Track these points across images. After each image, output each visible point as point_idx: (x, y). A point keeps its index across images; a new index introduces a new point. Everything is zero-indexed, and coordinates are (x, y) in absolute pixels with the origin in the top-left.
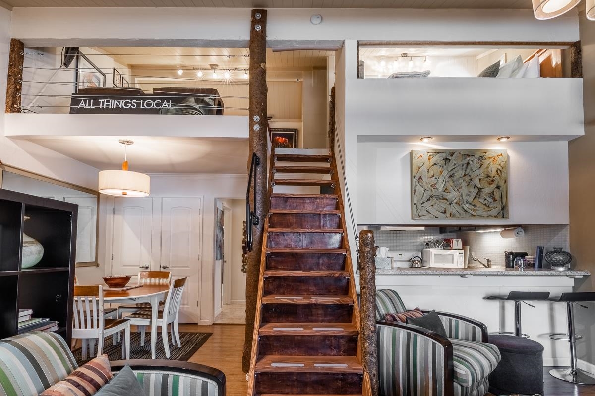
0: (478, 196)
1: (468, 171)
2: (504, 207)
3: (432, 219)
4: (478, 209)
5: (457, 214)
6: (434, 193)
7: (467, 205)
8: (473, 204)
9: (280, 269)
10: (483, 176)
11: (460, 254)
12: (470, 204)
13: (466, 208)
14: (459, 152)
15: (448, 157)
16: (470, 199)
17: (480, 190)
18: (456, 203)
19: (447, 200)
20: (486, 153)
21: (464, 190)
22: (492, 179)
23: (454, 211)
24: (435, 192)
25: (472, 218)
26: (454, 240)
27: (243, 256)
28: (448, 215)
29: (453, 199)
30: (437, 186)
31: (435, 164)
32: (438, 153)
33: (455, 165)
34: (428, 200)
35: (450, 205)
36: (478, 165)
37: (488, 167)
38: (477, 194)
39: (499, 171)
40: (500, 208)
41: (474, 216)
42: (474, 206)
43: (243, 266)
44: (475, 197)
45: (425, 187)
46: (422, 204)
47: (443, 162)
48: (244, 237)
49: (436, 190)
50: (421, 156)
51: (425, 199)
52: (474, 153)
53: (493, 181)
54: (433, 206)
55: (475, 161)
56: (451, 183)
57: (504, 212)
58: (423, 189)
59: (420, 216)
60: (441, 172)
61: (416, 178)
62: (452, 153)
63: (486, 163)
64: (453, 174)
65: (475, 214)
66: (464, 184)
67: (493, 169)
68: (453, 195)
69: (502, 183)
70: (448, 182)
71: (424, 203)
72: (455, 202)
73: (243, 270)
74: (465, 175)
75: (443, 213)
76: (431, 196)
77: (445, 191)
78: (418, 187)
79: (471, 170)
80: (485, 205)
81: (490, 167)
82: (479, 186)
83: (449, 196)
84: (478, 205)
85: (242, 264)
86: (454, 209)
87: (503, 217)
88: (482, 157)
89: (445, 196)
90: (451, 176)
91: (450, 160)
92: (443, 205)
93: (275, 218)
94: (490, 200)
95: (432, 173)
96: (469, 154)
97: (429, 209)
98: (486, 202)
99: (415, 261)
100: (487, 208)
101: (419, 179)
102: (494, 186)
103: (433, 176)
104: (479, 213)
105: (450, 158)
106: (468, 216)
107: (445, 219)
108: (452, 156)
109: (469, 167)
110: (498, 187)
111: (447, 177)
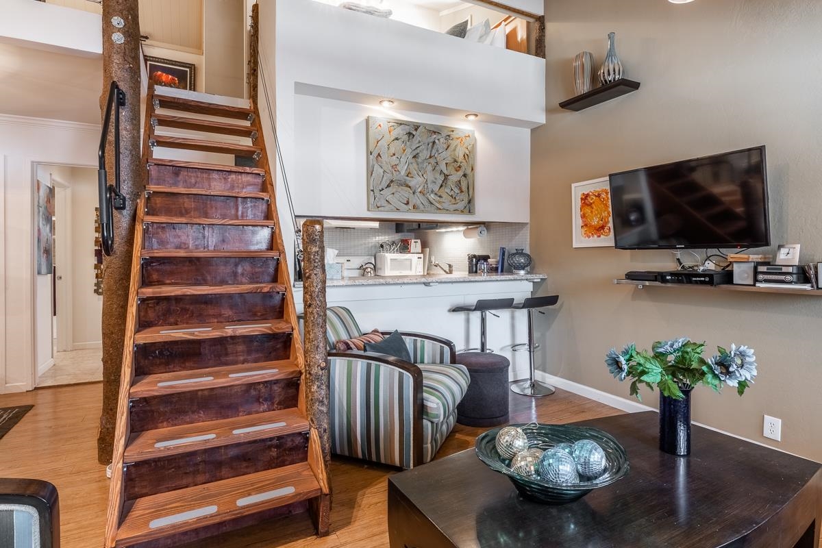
0: (444, 184)
1: (434, 151)
2: (470, 200)
3: (392, 211)
4: (444, 201)
5: (421, 206)
6: (396, 177)
7: (432, 196)
8: (439, 194)
9: (169, 284)
10: (449, 160)
11: (418, 258)
12: (436, 194)
13: (431, 200)
14: (425, 125)
15: (412, 131)
16: (436, 188)
17: (446, 176)
18: (420, 192)
19: (410, 187)
20: (453, 131)
21: (430, 176)
22: (459, 164)
23: (418, 203)
24: (397, 175)
25: (438, 211)
26: (413, 241)
27: (96, 267)
28: (410, 206)
29: (418, 186)
30: (399, 168)
31: (397, 139)
32: (401, 124)
33: (419, 142)
34: (388, 186)
35: (414, 193)
36: (445, 146)
37: (455, 150)
38: (443, 182)
39: (466, 156)
40: (466, 200)
41: (440, 209)
42: (440, 197)
43: (97, 285)
44: (441, 186)
45: (385, 168)
46: (380, 191)
47: (406, 137)
48: (97, 235)
49: (397, 173)
50: (380, 125)
51: (384, 184)
52: (440, 130)
53: (460, 167)
54: (393, 194)
55: (442, 140)
56: (415, 165)
57: (470, 207)
58: (382, 171)
59: (378, 207)
60: (404, 151)
61: (374, 156)
62: (417, 127)
63: (453, 143)
64: (418, 154)
65: (439, 207)
66: (430, 168)
67: (460, 153)
68: (416, 182)
69: (469, 171)
70: (412, 163)
71: (383, 189)
72: (419, 190)
73: (96, 291)
74: (430, 157)
75: (405, 204)
76: (392, 181)
77: (407, 176)
78: (376, 167)
79: (437, 151)
80: (452, 196)
81: (457, 150)
82: (446, 172)
83: (412, 183)
84: (445, 196)
85: (95, 281)
86: (417, 200)
87: (470, 212)
88: (449, 136)
89: (407, 182)
90: (414, 157)
91: (414, 136)
92: (405, 193)
93: (158, 201)
94: (457, 191)
95: (392, 150)
96: (435, 131)
97: (389, 198)
98: (452, 193)
99: (367, 268)
100: (453, 200)
101: (377, 157)
102: (461, 173)
103: (394, 155)
104: (446, 206)
105: (414, 133)
106: (433, 208)
107: (407, 211)
108: (416, 130)
109: (435, 146)
110: (465, 175)
111: (410, 157)
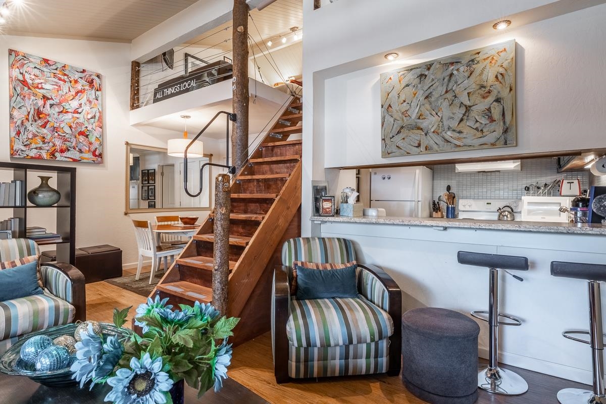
0: (465, 118)
1: (451, 85)
2: (507, 129)
3: (402, 155)
4: (465, 136)
5: (435, 147)
6: (406, 121)
7: (449, 133)
8: (458, 130)
10: (474, 87)
12: (454, 131)
13: (447, 137)
14: (439, 62)
15: (422, 73)
16: (454, 124)
17: (468, 108)
18: (434, 132)
19: (421, 129)
20: (478, 53)
21: (445, 111)
22: (487, 89)
23: (432, 143)
24: (407, 120)
25: (456, 150)
28: (422, 148)
29: (430, 127)
30: (409, 113)
31: (407, 85)
32: (411, 70)
33: (433, 80)
34: (399, 132)
35: (426, 135)
36: (467, 74)
37: (481, 74)
38: (464, 115)
39: (500, 77)
40: (500, 130)
41: (460, 146)
42: (460, 132)
44: (462, 120)
45: (395, 116)
46: (391, 138)
47: (418, 80)
49: (408, 118)
50: (390, 78)
51: (395, 131)
52: (459, 59)
53: (489, 92)
54: (404, 139)
55: (462, 69)
56: (428, 106)
57: (508, 135)
58: (392, 120)
59: (389, 154)
60: (415, 94)
62: (429, 66)
63: (478, 68)
64: (431, 93)
65: (462, 144)
66: (446, 103)
67: (490, 75)
68: (430, 122)
69: (505, 93)
70: (423, 105)
71: (393, 136)
72: (432, 130)
74: (447, 92)
75: (417, 147)
76: (402, 127)
77: (419, 118)
78: (388, 117)
79: (456, 82)
80: (477, 129)
81: (485, 72)
82: (468, 103)
83: (424, 124)
84: (466, 131)
86: (430, 140)
87: (506, 143)
88: (473, 61)
89: (419, 125)
90: (427, 97)
91: (426, 76)
92: (416, 136)
94: (484, 121)
95: (402, 98)
96: (454, 61)
97: (400, 144)
98: (478, 125)
100: (479, 134)
101: (388, 108)
102: (491, 99)
103: (404, 101)
104: (468, 141)
105: (426, 73)
106: (447, 147)
107: (419, 154)
108: (429, 69)
109: (453, 79)
110: (498, 100)
111: (422, 98)
